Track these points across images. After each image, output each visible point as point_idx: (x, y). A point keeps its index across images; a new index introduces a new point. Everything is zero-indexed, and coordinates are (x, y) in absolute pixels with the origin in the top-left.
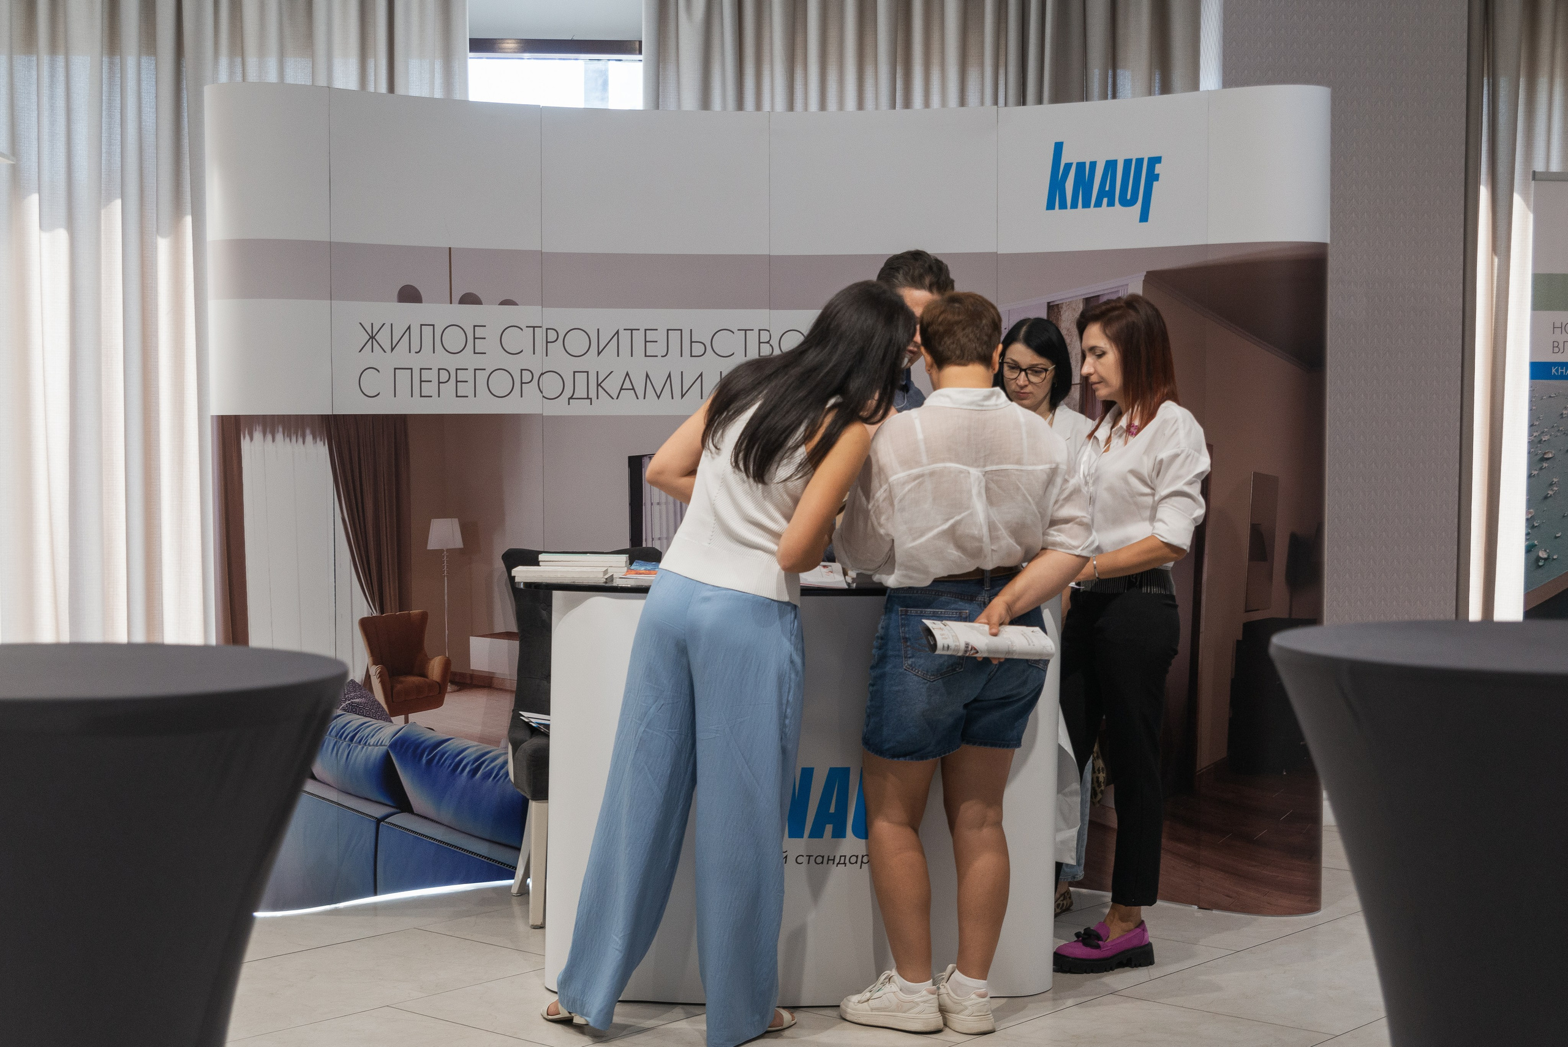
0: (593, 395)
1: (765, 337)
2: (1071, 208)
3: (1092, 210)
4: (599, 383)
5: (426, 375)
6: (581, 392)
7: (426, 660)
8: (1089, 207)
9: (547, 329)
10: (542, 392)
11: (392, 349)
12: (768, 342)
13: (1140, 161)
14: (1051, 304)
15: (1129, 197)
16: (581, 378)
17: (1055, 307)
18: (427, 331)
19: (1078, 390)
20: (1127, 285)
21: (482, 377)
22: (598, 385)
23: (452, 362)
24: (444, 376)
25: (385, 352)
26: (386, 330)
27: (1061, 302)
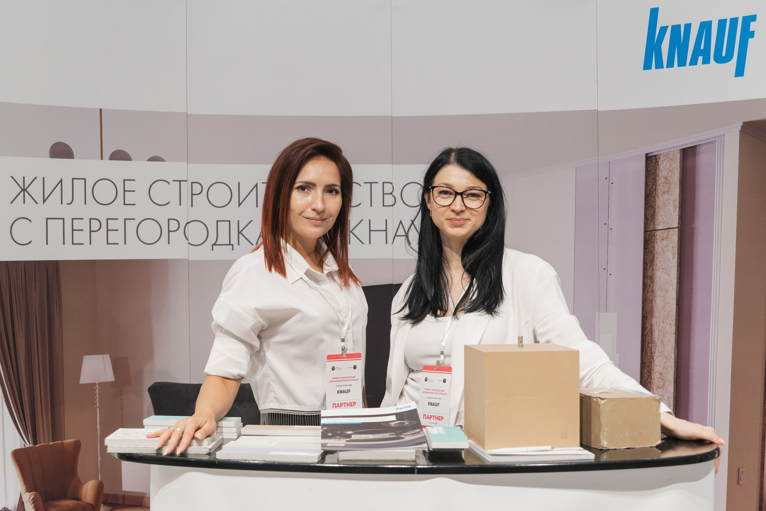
0: (234, 241)
1: (388, 188)
2: (667, 67)
3: (688, 68)
4: (240, 231)
5: (77, 225)
6: (223, 239)
7: (79, 485)
8: (685, 65)
9: (192, 183)
10: (187, 240)
11: (44, 201)
12: (391, 194)
13: (734, 21)
14: (649, 155)
15: (724, 55)
16: (223, 227)
17: (653, 158)
18: (79, 184)
19: (677, 233)
20: (724, 135)
21: (131, 226)
22: (239, 233)
23: (102, 213)
24: (95, 225)
25: (37, 203)
26: (38, 183)
27: (659, 153)
